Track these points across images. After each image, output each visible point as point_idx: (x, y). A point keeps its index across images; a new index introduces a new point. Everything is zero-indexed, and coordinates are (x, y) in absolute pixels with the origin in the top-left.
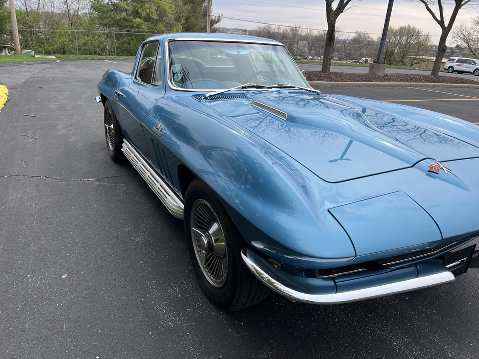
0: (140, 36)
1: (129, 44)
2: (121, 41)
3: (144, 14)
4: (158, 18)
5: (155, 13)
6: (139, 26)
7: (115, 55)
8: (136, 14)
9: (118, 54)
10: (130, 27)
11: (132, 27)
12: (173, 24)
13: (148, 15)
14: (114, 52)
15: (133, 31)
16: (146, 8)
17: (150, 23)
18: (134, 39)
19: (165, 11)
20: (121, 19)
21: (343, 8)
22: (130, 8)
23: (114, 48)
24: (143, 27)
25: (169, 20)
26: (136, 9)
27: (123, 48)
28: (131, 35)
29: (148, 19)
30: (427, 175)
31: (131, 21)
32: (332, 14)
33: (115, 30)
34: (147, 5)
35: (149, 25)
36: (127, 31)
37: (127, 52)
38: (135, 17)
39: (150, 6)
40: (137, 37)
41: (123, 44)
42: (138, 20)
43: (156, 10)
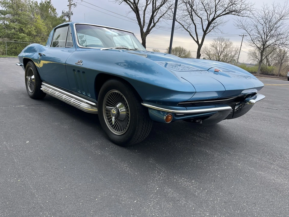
0: (24, 44)
1: (16, 49)
2: (11, 46)
3: (27, 31)
4: (36, 34)
5: (34, 31)
6: (23, 38)
7: (6, 55)
8: (21, 31)
9: (8, 55)
10: (17, 39)
11: (19, 38)
12: (46, 38)
13: (30, 32)
14: (6, 54)
15: (19, 41)
16: (28, 28)
17: (31, 37)
18: (19, 45)
19: (41, 30)
20: (11, 33)
21: (149, 32)
22: (17, 27)
23: (5, 51)
24: (26, 39)
25: (44, 35)
26: (22, 28)
27: (12, 51)
28: (18, 43)
29: (29, 34)
30: (214, 73)
31: (18, 35)
32: (144, 34)
33: (6, 40)
34: (28, 26)
35: (30, 38)
36: (15, 41)
37: (14, 54)
38: (21, 33)
39: (31, 26)
40: (22, 45)
41: (12, 48)
42: (23, 34)
43: (35, 29)
